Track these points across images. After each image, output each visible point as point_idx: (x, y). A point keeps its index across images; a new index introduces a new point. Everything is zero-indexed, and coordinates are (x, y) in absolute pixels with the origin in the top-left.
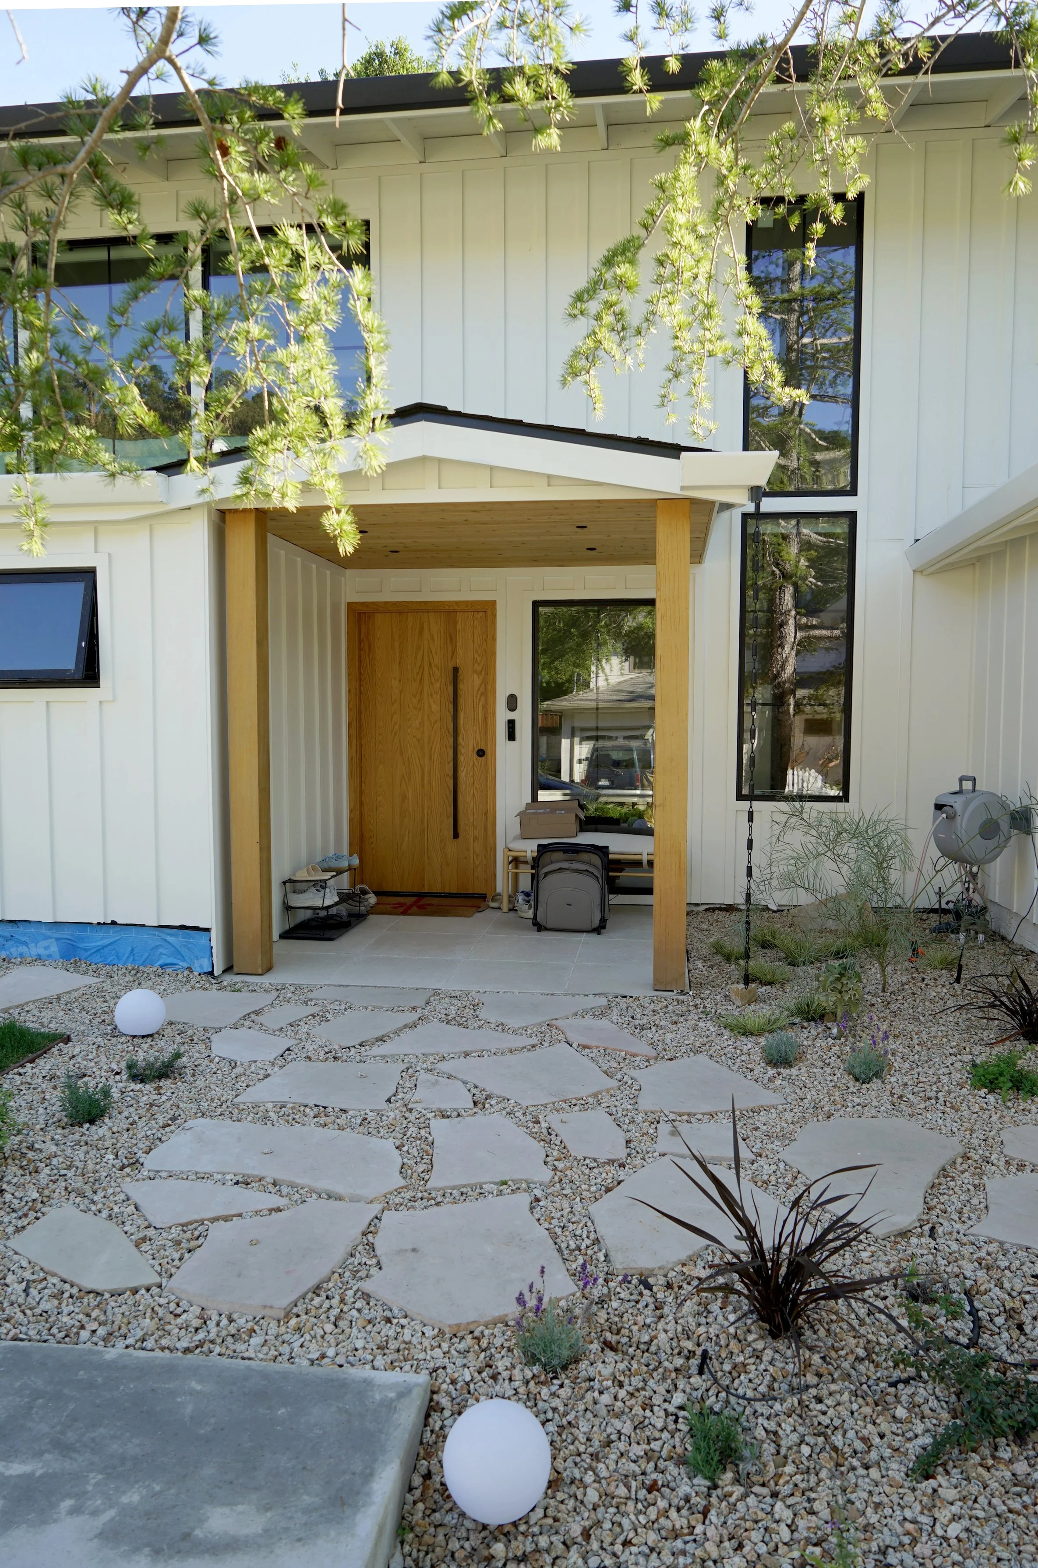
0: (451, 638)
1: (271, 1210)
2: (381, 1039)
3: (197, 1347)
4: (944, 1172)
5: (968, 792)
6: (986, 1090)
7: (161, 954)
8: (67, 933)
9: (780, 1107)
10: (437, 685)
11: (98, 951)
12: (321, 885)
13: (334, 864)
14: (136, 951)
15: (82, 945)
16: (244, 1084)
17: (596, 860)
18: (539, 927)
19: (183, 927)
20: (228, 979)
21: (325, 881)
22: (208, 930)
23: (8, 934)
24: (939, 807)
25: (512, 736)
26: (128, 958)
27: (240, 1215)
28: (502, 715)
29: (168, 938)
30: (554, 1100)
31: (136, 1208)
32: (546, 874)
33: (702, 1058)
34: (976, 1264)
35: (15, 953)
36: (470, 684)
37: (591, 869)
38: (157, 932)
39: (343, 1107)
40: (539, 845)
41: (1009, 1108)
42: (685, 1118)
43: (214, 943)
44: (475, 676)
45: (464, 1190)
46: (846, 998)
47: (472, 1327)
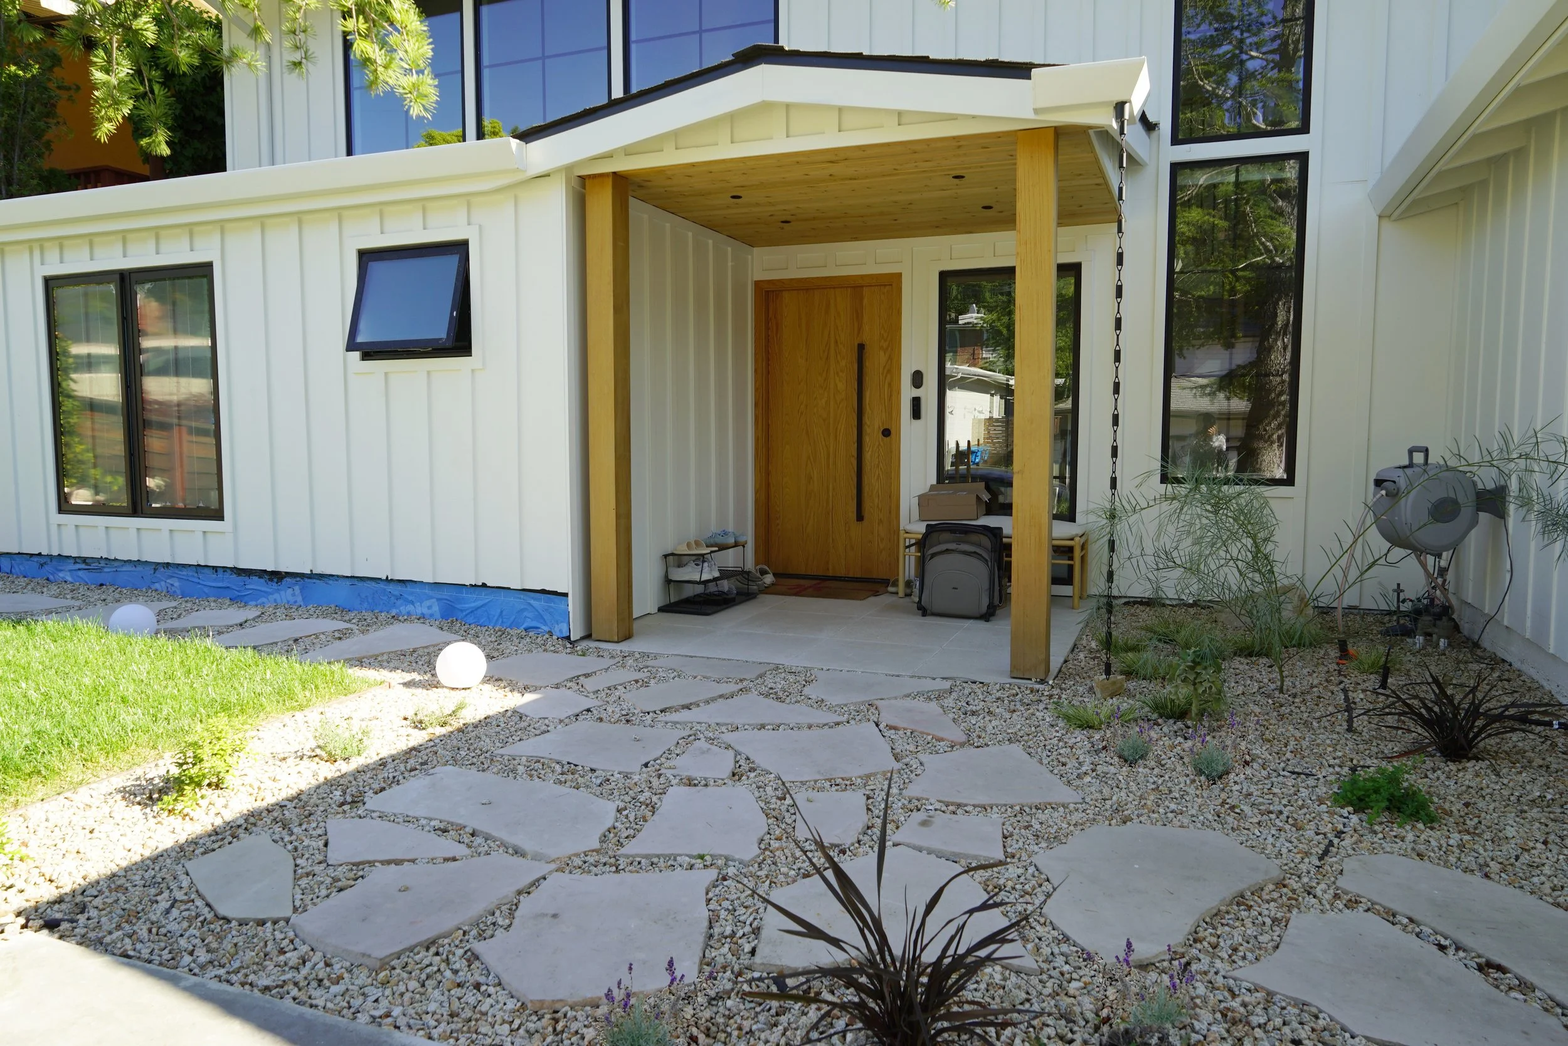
0: (857, 315)
1: (446, 860)
2: (687, 707)
3: (277, 986)
4: (1240, 900)
5: (1418, 466)
6: (1351, 809)
7: (526, 617)
8: (446, 594)
9: (1072, 806)
10: (843, 363)
11: (472, 612)
12: (701, 559)
13: (720, 540)
14: (504, 613)
15: (458, 606)
16: (518, 738)
17: (986, 541)
18: (924, 611)
19: (543, 591)
20: (585, 644)
21: (703, 555)
22: (566, 595)
23: (397, 593)
24: (1379, 483)
25: (916, 414)
26: (497, 620)
27: (413, 861)
28: (907, 392)
29: (532, 602)
30: (817, 777)
31: (326, 845)
32: (933, 555)
33: (1017, 749)
34: (1218, 1016)
35: (404, 612)
36: (875, 361)
37: (978, 551)
38: (522, 595)
39: (593, 767)
40: (928, 525)
41: (1375, 833)
42: (951, 808)
43: (570, 608)
44: (882, 353)
45: (655, 860)
46: (1200, 691)
47: (557, 1006)
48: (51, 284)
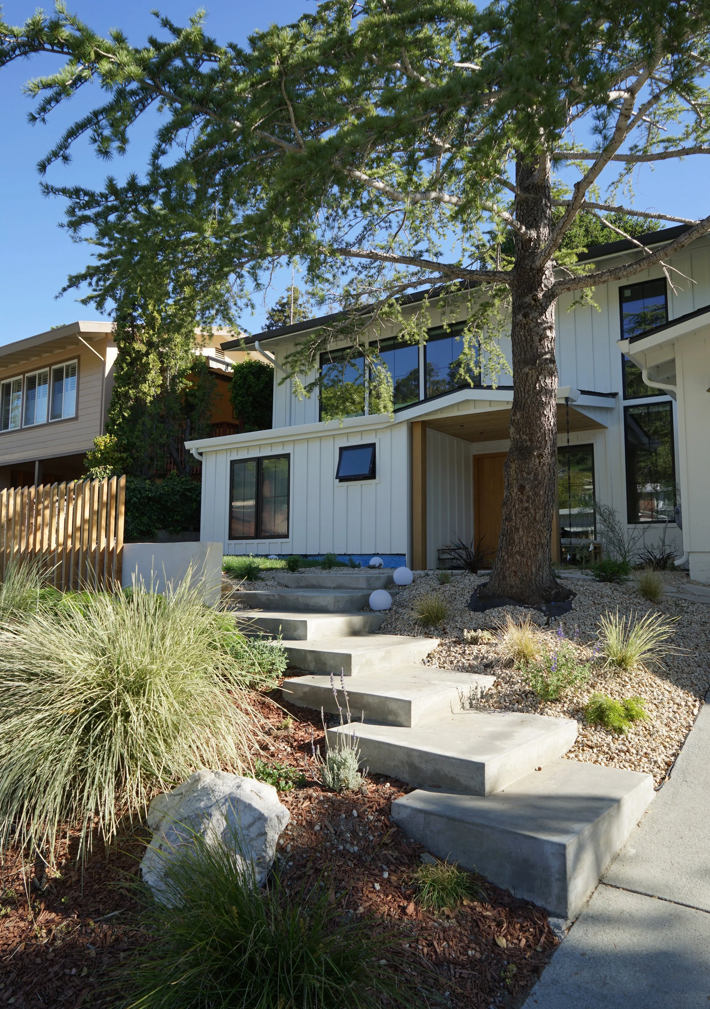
7: (391, 564)
8: (364, 558)
21: (452, 550)
22: (405, 556)
29: (394, 557)
38: (390, 556)
43: (406, 560)
48: (233, 463)
